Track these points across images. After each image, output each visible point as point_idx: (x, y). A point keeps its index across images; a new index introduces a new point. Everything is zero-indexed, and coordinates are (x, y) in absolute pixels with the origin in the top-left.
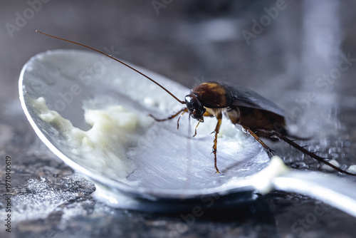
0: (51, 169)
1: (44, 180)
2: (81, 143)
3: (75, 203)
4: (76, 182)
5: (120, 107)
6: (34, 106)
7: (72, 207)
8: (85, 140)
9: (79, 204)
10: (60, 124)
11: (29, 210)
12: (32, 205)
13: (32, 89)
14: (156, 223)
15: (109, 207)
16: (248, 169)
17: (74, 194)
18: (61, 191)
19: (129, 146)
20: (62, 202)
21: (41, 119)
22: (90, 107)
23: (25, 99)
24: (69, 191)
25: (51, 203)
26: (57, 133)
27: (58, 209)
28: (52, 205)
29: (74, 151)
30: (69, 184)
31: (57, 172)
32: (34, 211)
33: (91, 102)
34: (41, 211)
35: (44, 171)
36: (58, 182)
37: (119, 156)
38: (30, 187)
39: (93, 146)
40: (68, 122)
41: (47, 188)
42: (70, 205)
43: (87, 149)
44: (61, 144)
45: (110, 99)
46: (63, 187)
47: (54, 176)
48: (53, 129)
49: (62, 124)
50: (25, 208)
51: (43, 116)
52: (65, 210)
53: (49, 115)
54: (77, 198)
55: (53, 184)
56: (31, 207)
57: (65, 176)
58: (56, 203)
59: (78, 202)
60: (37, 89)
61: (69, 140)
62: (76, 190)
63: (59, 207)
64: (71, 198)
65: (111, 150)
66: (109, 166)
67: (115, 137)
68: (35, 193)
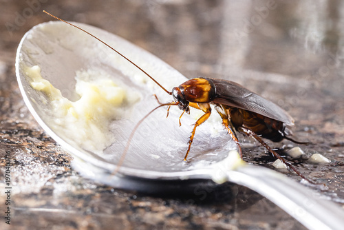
0: (34, 139)
1: (30, 151)
2: (66, 114)
3: (63, 178)
4: (60, 156)
5: (110, 81)
6: (27, 73)
7: (61, 182)
8: (71, 111)
9: (67, 179)
10: (49, 93)
11: (21, 183)
12: (23, 177)
13: (29, 57)
14: (142, 204)
15: (95, 184)
16: (217, 154)
17: (60, 168)
18: (47, 164)
19: (113, 119)
20: (50, 176)
21: (32, 87)
22: (83, 78)
23: (20, 67)
24: (54, 164)
25: (41, 177)
26: (45, 101)
27: (49, 184)
28: (42, 179)
29: (58, 121)
30: (54, 157)
31: (40, 143)
32: (26, 183)
33: (84, 73)
34: (33, 185)
35: (28, 141)
36: (42, 153)
37: (101, 128)
38: (18, 158)
39: (77, 117)
40: (58, 91)
41: (34, 160)
42: (58, 180)
43: (70, 119)
44: (47, 113)
45: (103, 72)
46: (48, 160)
47: (38, 147)
48: (42, 97)
49: (52, 93)
50: (17, 181)
51: (34, 84)
52: (55, 185)
53: (40, 84)
54: (64, 172)
55: (39, 157)
56: (23, 180)
57: (49, 148)
58: (45, 177)
59: (66, 176)
60: (34, 56)
61: (55, 109)
62: (61, 164)
63: (48, 181)
64: (58, 173)
65: (95, 122)
66: (89, 138)
67: (100, 110)
68: (24, 165)
